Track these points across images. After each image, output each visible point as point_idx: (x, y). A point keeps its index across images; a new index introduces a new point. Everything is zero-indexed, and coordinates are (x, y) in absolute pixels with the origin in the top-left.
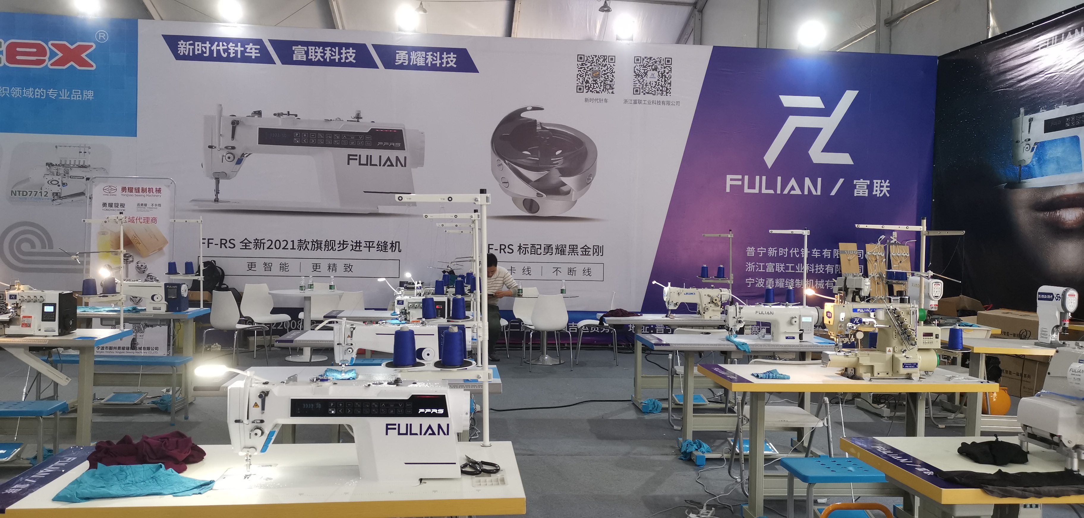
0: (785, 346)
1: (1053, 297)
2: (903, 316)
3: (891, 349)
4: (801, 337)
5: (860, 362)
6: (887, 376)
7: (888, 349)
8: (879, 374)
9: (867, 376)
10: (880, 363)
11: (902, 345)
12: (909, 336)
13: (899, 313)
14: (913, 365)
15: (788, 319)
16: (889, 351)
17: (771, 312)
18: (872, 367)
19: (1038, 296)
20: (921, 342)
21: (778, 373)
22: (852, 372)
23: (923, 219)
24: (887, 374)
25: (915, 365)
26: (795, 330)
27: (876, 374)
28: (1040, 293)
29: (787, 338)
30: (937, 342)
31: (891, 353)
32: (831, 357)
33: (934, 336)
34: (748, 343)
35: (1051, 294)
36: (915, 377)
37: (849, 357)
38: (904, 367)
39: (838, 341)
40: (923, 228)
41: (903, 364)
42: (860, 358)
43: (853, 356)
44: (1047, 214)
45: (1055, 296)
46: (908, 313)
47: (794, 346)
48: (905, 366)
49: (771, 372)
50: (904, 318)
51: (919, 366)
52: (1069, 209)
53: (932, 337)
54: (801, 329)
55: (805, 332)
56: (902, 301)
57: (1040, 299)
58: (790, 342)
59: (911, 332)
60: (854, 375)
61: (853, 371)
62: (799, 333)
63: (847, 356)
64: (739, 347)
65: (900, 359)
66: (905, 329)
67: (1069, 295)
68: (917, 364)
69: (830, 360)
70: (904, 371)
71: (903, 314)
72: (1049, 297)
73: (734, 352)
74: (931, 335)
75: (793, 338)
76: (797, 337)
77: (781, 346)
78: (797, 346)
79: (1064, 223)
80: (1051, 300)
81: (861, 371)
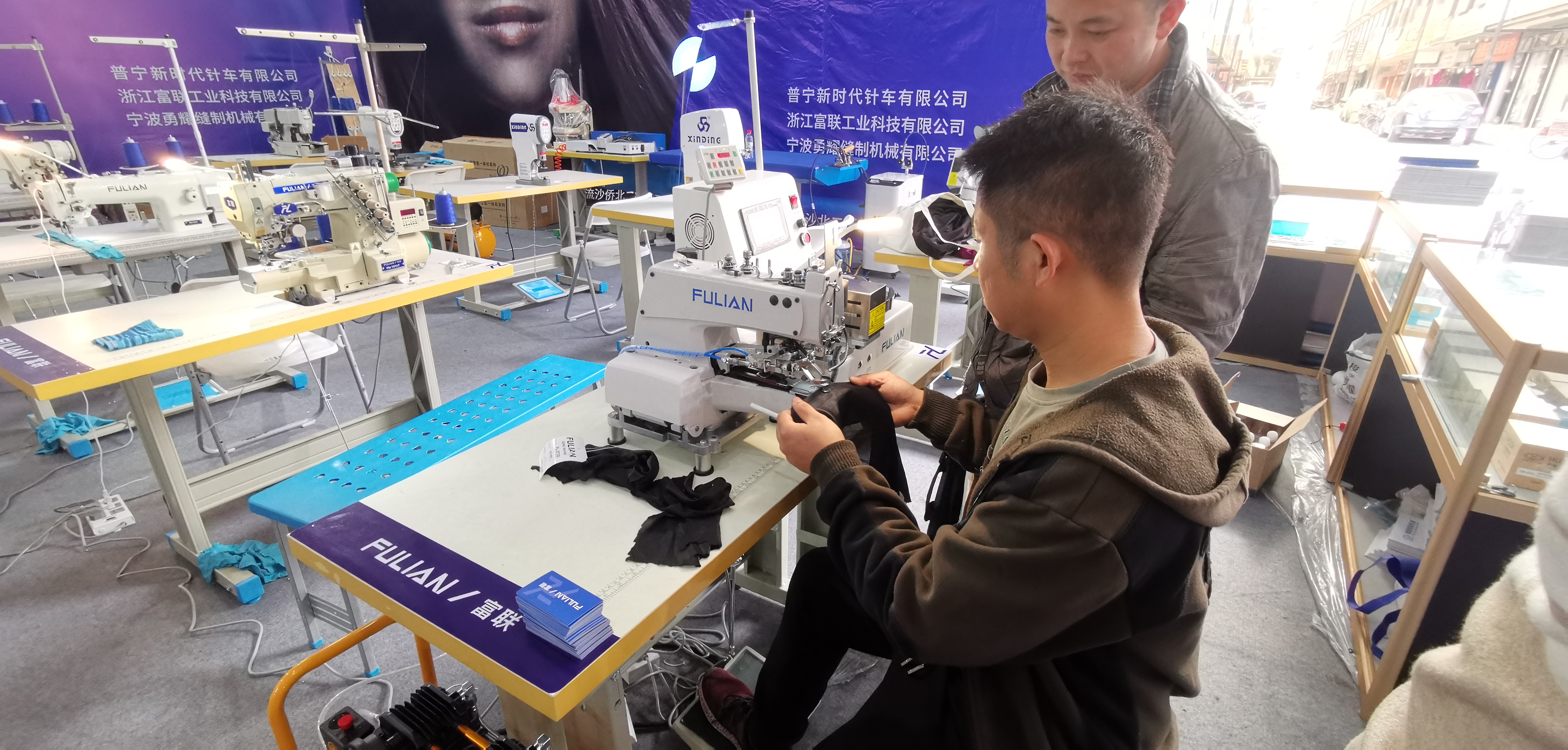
0: (186, 238)
1: (527, 127)
2: (364, 189)
3: (358, 245)
4: (212, 218)
5: (312, 274)
6: (362, 287)
7: (352, 245)
8: (347, 287)
9: (329, 295)
10: (347, 270)
11: (373, 234)
12: (380, 220)
13: (357, 185)
14: (397, 264)
15: (180, 194)
16: (356, 248)
17: (141, 186)
18: (334, 280)
19: (511, 127)
20: (399, 223)
21: (155, 327)
22: (302, 291)
23: (357, 22)
24: (361, 284)
25: (401, 263)
26: (197, 209)
27: (343, 290)
28: (512, 124)
29: (188, 224)
30: (423, 220)
31: (359, 251)
32: (256, 278)
33: (417, 212)
34: (113, 244)
35: (524, 124)
36: (404, 279)
37: (290, 269)
38: (385, 269)
39: (261, 247)
40: (361, 39)
41: (383, 265)
42: (310, 268)
43: (297, 267)
44: (488, 28)
45: (529, 126)
46: (371, 184)
47: (202, 236)
48: (385, 267)
49: (140, 329)
50: (366, 194)
51: (405, 263)
52: (508, 23)
53: (414, 215)
54: (209, 206)
55: (216, 210)
56: (356, 163)
57: (513, 130)
58: (194, 229)
59: (382, 213)
60: (305, 298)
61: (304, 290)
62: (207, 213)
63: (286, 269)
64: (99, 255)
65: (376, 258)
66: (372, 210)
67: (543, 125)
68: (402, 261)
69: (255, 283)
70: (386, 276)
71: (364, 186)
72: (523, 128)
73: (88, 264)
74: (412, 211)
75: (199, 222)
76: (205, 219)
77: (179, 240)
78: (209, 235)
79: (506, 39)
80: (525, 131)
81: (317, 289)
